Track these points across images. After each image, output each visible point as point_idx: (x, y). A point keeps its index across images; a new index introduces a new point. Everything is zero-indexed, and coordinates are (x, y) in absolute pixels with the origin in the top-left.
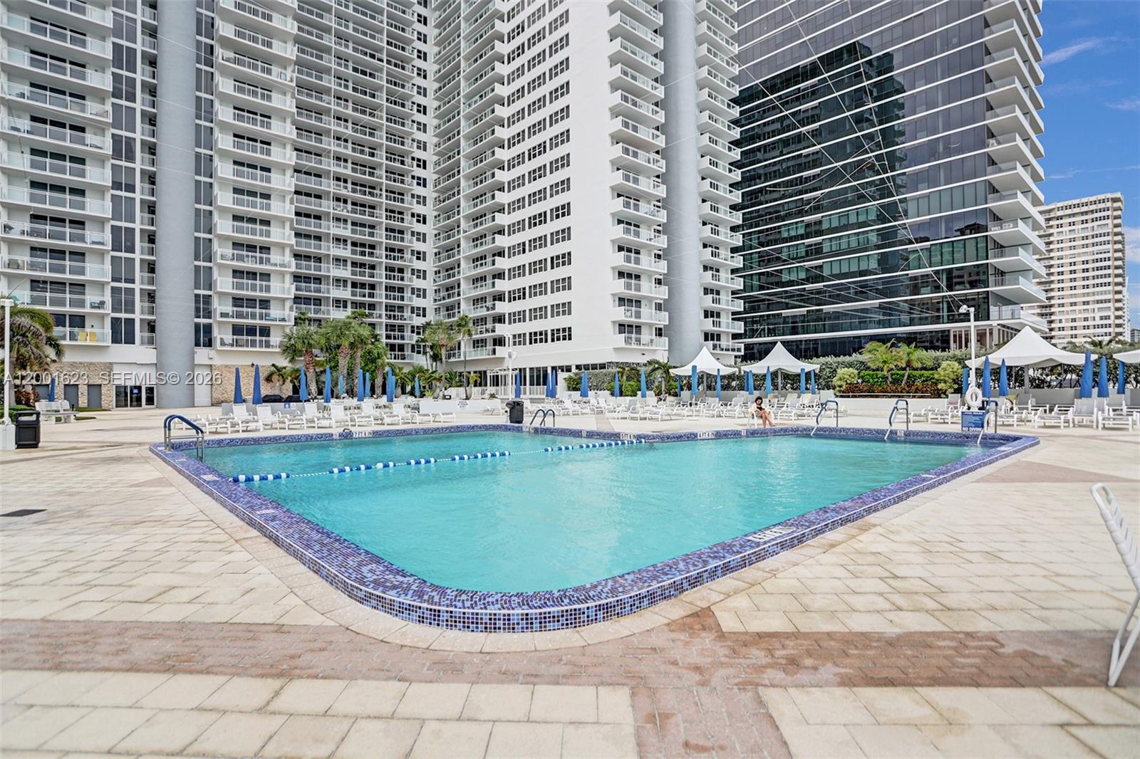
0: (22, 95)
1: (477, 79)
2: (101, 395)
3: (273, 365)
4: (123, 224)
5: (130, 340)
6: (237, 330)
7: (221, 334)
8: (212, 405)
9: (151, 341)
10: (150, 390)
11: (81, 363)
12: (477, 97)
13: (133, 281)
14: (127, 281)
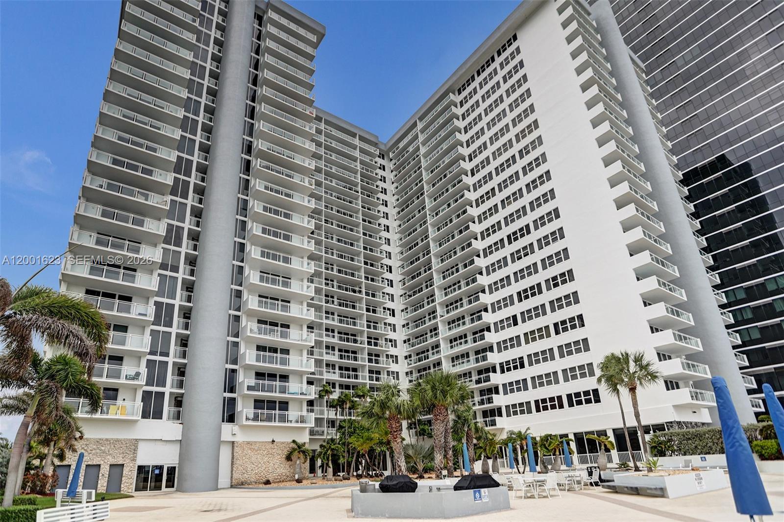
0: (101, 186)
1: (443, 193)
2: (122, 476)
3: (294, 441)
4: (165, 300)
5: (158, 415)
6: (259, 403)
7: (244, 409)
8: (232, 487)
9: (178, 416)
10: (172, 471)
11: (107, 440)
12: (445, 206)
13: (167, 355)
14: (162, 354)
